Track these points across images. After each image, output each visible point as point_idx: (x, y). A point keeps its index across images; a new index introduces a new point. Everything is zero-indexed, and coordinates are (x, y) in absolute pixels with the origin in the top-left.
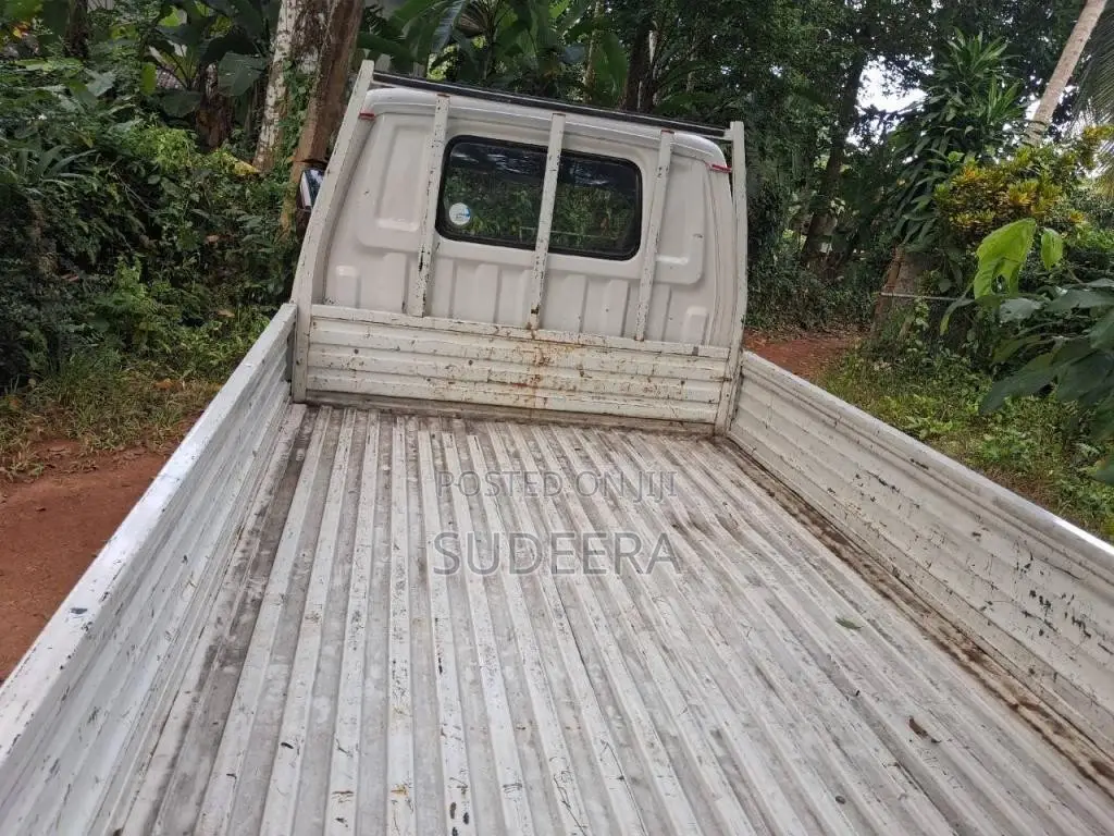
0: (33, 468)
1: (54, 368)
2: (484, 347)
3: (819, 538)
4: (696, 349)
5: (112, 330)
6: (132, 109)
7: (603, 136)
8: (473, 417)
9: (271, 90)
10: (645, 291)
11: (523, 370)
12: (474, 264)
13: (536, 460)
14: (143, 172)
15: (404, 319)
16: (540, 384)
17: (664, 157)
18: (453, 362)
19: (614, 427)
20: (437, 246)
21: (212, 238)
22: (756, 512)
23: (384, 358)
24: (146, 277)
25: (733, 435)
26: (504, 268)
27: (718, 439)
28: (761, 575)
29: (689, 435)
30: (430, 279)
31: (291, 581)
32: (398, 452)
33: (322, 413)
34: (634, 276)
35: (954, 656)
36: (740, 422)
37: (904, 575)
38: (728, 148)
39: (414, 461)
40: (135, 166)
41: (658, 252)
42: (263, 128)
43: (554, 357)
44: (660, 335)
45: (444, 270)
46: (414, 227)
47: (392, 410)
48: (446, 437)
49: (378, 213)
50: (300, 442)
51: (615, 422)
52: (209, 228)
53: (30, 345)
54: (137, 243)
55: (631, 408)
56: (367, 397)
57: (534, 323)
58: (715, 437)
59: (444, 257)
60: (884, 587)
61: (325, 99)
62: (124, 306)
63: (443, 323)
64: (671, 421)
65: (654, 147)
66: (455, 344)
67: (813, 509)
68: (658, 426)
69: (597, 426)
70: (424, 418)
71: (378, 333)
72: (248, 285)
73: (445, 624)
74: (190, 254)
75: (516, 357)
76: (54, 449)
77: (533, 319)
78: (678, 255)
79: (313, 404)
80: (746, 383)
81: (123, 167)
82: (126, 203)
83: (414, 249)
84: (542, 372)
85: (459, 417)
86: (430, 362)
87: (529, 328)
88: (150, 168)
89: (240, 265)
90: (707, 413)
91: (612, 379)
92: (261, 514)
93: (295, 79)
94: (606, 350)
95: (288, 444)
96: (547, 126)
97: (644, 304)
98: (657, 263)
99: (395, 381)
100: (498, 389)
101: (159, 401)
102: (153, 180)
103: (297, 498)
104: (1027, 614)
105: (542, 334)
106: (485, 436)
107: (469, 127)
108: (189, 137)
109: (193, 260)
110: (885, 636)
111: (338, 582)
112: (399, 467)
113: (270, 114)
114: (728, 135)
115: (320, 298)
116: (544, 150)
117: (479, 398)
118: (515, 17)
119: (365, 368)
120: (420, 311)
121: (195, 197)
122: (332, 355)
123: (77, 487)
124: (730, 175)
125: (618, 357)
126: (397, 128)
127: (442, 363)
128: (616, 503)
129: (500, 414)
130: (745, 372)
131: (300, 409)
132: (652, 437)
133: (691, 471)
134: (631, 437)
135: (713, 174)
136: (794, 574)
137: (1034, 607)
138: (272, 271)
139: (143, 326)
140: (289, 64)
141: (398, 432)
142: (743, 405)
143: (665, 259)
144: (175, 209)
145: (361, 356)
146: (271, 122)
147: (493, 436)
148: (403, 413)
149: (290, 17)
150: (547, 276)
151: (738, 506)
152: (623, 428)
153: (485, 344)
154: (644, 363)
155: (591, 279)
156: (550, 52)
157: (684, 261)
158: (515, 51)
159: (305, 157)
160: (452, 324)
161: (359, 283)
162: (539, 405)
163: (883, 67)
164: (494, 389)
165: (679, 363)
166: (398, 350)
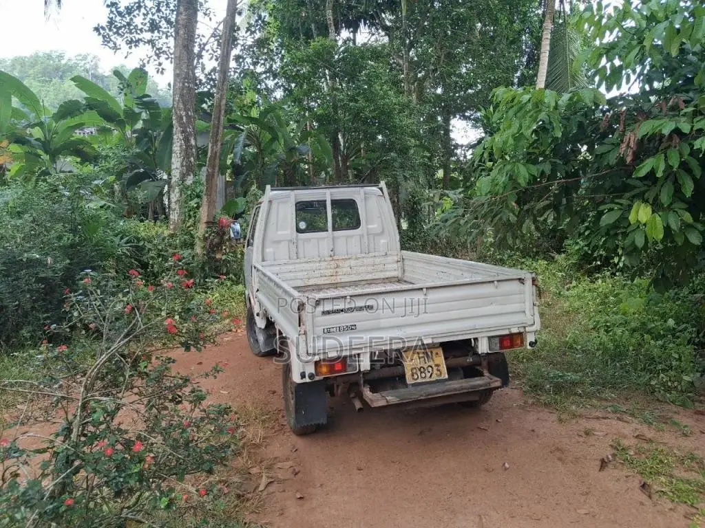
4: (386, 253)
7: (343, 193)
10: (366, 238)
12: (309, 240)
15: (292, 261)
17: (362, 196)
23: (286, 275)
26: (319, 239)
27: (400, 282)
29: (390, 282)
30: (297, 247)
34: (361, 234)
36: (406, 274)
38: (381, 189)
41: (367, 225)
42: (171, 213)
44: (374, 251)
45: (300, 243)
46: (288, 232)
49: (277, 230)
55: (369, 277)
58: (398, 281)
61: (211, 195)
64: (383, 279)
65: (359, 193)
66: (307, 266)
68: (380, 281)
69: (359, 285)
71: (283, 268)
77: (332, 253)
78: (373, 224)
80: (406, 261)
84: (338, 270)
85: (314, 290)
86: (301, 274)
87: (331, 256)
88: (138, 239)
90: (395, 274)
91: (361, 268)
93: (184, 188)
94: (357, 259)
96: (325, 194)
97: (366, 242)
98: (368, 229)
100: (325, 278)
102: (141, 244)
105: (335, 258)
107: (300, 199)
108: (151, 222)
114: (380, 186)
115: (262, 261)
116: (325, 201)
117: (319, 283)
121: (160, 247)
124: (384, 197)
125: (361, 260)
126: (279, 203)
129: (326, 287)
130: (404, 257)
135: (379, 198)
140: (180, 182)
142: (406, 268)
143: (370, 226)
144: (153, 254)
145: (279, 276)
146: (175, 210)
149: (178, 162)
150: (334, 239)
153: (318, 264)
154: (370, 261)
155: (348, 237)
156: (291, 150)
157: (375, 226)
158: (274, 151)
159: (205, 221)
160: (306, 260)
161: (274, 253)
162: (339, 281)
163: (460, 121)
164: (323, 278)
165: (382, 259)
166: (290, 272)
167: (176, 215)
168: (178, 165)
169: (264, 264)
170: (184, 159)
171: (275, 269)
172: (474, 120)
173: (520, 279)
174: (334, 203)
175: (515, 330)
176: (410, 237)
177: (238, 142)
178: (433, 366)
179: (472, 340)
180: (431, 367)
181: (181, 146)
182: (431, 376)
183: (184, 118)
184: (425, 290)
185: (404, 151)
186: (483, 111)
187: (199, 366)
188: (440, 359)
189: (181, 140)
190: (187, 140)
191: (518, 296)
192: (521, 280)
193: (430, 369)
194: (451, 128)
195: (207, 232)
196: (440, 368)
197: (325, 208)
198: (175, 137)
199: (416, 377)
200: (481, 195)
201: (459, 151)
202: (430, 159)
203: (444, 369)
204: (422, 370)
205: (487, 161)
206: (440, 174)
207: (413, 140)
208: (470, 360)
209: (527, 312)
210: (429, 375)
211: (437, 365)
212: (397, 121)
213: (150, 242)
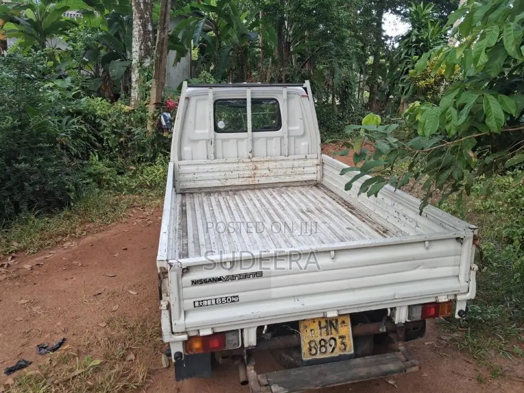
0: (83, 233)
1: (78, 198)
2: (235, 166)
3: (347, 209)
4: (306, 156)
5: (94, 181)
6: (79, 92)
7: (264, 92)
8: (235, 190)
9: (133, 76)
10: (286, 140)
11: (249, 172)
12: (228, 140)
13: (258, 200)
14: (93, 118)
15: (209, 161)
16: (256, 176)
17: (285, 96)
18: (226, 173)
19: (283, 186)
20: (215, 136)
21: (122, 139)
22: (328, 205)
23: (203, 175)
24: (100, 159)
25: (323, 183)
26: (238, 139)
27: (318, 185)
28: (326, 220)
29: (308, 185)
30: (215, 147)
31: (194, 238)
32: (214, 203)
33: (187, 196)
34: (282, 135)
35: (380, 233)
36: (325, 178)
37: (369, 214)
38: (305, 89)
39: (219, 205)
40: (90, 116)
41: (288, 126)
42: (132, 91)
43: (259, 165)
44: (293, 153)
45: (219, 143)
46: (207, 131)
47: (210, 191)
48: (228, 197)
49: (195, 129)
50: (183, 205)
51: (283, 185)
52: (120, 136)
53: (69, 190)
54: (94, 146)
55: (288, 179)
56: (200, 189)
57: (251, 156)
58: (317, 185)
59: (218, 139)
60: (363, 219)
61: (159, 79)
62: (97, 171)
63: (221, 161)
64: (302, 182)
65: (281, 93)
66: (226, 167)
67: (346, 202)
68: (298, 184)
69: (277, 187)
70: (220, 193)
71: (201, 167)
72: (139, 155)
73: (237, 242)
74: (116, 147)
75: (247, 168)
76: (87, 226)
77: (251, 155)
78: (295, 126)
79: (183, 194)
80: (324, 165)
81: (85, 118)
82: (88, 132)
83: (208, 138)
84: (256, 171)
85: (231, 191)
86: (218, 174)
87: (249, 158)
88: (95, 117)
89: (134, 148)
90: (313, 177)
91: (279, 171)
92: (180, 224)
93: (142, 70)
94: (276, 161)
95: (180, 206)
96: (245, 92)
97: (286, 144)
98: (289, 131)
99: (209, 182)
101: (117, 205)
102: (97, 121)
103: (188, 219)
104: (395, 217)
105: (254, 159)
106: (241, 195)
107: (219, 96)
108: (108, 102)
109: (117, 149)
110: (359, 230)
111: (206, 237)
112: (215, 208)
113: (134, 85)
114: (305, 85)
115: (180, 159)
116: (246, 99)
117: (236, 183)
118: (226, 23)
119: (197, 179)
120: (213, 158)
121: (114, 125)
122: (187, 176)
123: (100, 237)
124: (308, 97)
125: (281, 162)
126: (197, 100)
127: (223, 174)
128: (284, 209)
129: (244, 188)
130: (324, 162)
131: (179, 196)
132: (296, 188)
133: (308, 196)
134: (289, 189)
135: (303, 98)
136: (336, 219)
137: (396, 215)
138: (147, 148)
139: (104, 177)
140: (139, 64)
141: (212, 198)
142: (325, 173)
143: (291, 128)
144: (108, 131)
145: (196, 176)
146: (135, 88)
147: (244, 195)
148: (213, 192)
149: (137, 45)
150: (253, 140)
151: (322, 204)
152: (286, 186)
153: (236, 165)
154: (290, 163)
155: (268, 138)
156: (243, 36)
157: (297, 128)
158: (228, 37)
159: (154, 102)
160: (223, 161)
161: (192, 152)
162: (257, 183)
163: (391, 14)
164: (241, 180)
165: (301, 162)
166: (207, 172)
167: (136, 93)
168: (138, 48)
169: (181, 163)
170: (142, 43)
171: (192, 169)
172: (403, 14)
173: (457, 239)
174: (255, 102)
175: (443, 299)
176: (340, 117)
177: (198, 27)
178: (337, 338)
179: (389, 310)
180: (335, 340)
181: (139, 31)
182: (332, 351)
183: (142, 5)
184: (332, 253)
185: (340, 41)
186: (414, 7)
187: (124, 252)
188: (346, 330)
189: (139, 26)
190: (144, 26)
191: (453, 257)
192: (459, 240)
193: (332, 342)
194: (383, 20)
195: (155, 112)
196: (346, 341)
197: (245, 107)
198: (134, 22)
199: (314, 351)
200: (424, 136)
201: (388, 42)
202: (363, 48)
203: (350, 342)
204: (323, 343)
205: (413, 54)
206: (371, 60)
207: (349, 32)
208: (383, 330)
209: (462, 278)
210: (330, 349)
211: (342, 337)
212: (335, 13)
213: (105, 119)
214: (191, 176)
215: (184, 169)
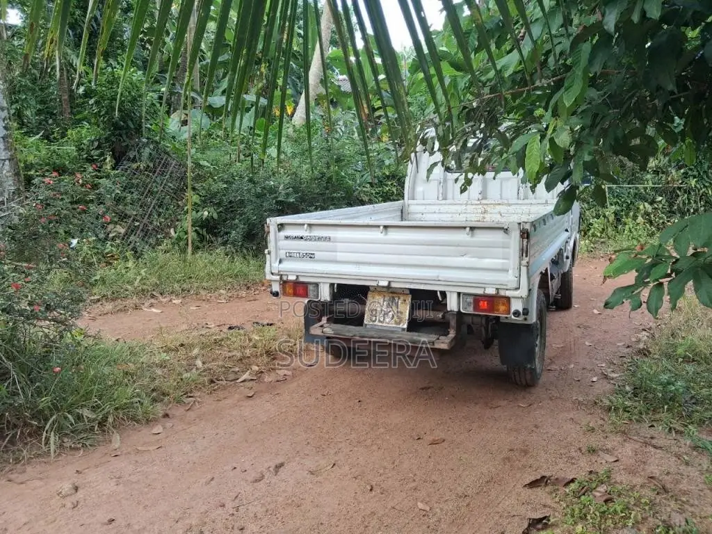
2: (463, 208)
11: (478, 216)
15: (439, 202)
16: (485, 220)
18: (453, 215)
20: (446, 176)
23: (430, 216)
43: (489, 210)
45: (450, 183)
57: (480, 198)
59: (447, 179)
63: (451, 202)
66: (453, 208)
71: (429, 208)
75: (475, 211)
77: (480, 196)
83: (437, 178)
84: (486, 215)
86: (446, 215)
87: (479, 200)
94: (509, 205)
105: (484, 201)
119: (425, 219)
120: (441, 198)
122: (415, 216)
125: (513, 207)
127: (449, 216)
145: (424, 216)
155: (503, 180)
161: (424, 192)
166: (435, 212)
169: (411, 202)
171: (421, 208)
179: (439, 293)
182: (390, 322)
188: (405, 308)
192: (505, 230)
196: (402, 316)
199: (374, 319)
203: (406, 317)
209: (510, 272)
210: (387, 320)
211: (400, 312)
214: (420, 215)
215: (413, 209)
